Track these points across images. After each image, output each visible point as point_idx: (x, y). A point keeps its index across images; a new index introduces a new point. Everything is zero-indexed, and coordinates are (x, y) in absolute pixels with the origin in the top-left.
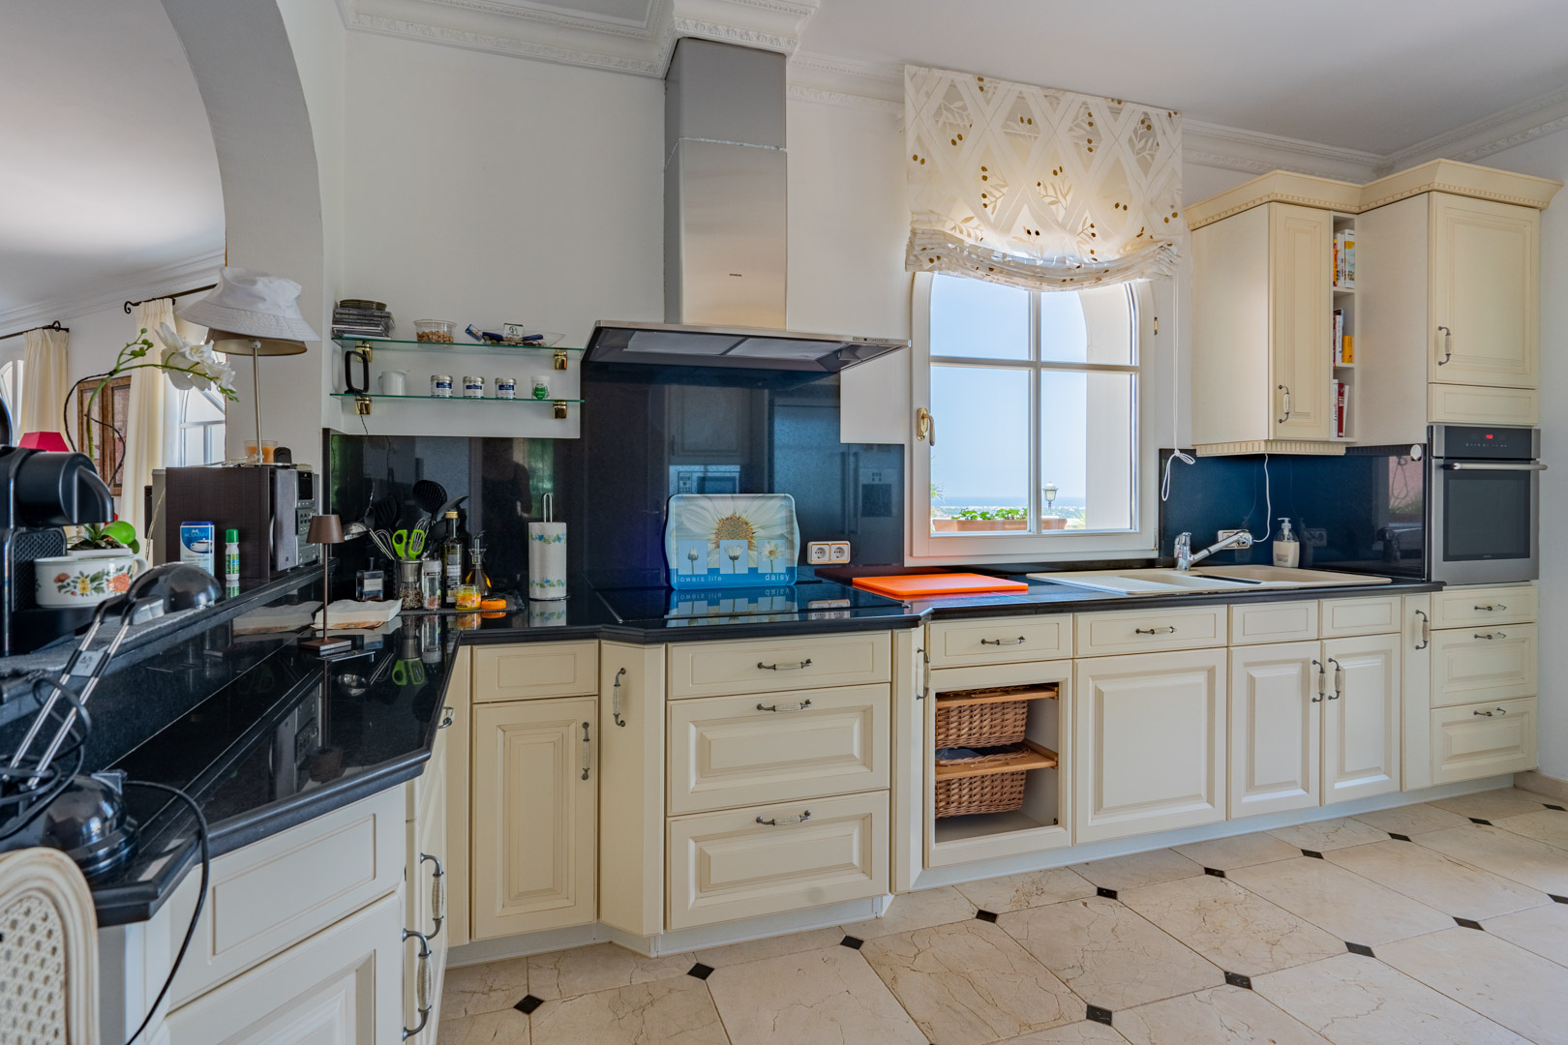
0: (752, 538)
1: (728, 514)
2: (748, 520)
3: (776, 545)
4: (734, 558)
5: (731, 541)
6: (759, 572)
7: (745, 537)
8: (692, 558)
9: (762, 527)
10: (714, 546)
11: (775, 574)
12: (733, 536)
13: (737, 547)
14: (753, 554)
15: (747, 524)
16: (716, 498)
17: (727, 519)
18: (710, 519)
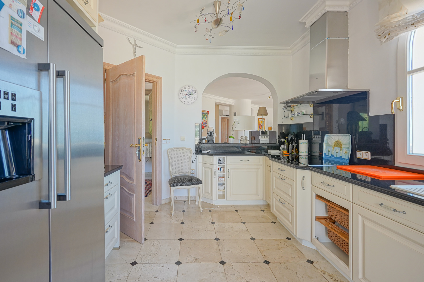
0: (341, 147)
1: (337, 140)
2: (341, 142)
3: (347, 150)
4: (337, 153)
5: (337, 148)
6: (342, 158)
7: (340, 147)
8: (329, 151)
9: (344, 144)
10: (333, 148)
11: (346, 159)
12: (337, 146)
13: (338, 149)
14: (341, 152)
15: (341, 143)
16: (336, 135)
17: (337, 141)
18: (333, 141)
